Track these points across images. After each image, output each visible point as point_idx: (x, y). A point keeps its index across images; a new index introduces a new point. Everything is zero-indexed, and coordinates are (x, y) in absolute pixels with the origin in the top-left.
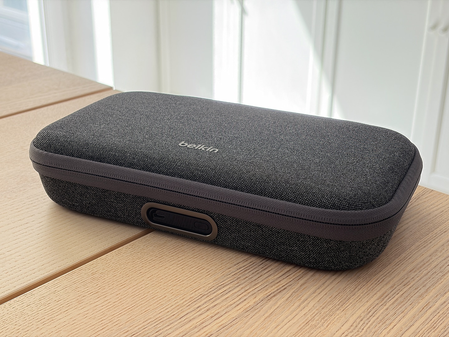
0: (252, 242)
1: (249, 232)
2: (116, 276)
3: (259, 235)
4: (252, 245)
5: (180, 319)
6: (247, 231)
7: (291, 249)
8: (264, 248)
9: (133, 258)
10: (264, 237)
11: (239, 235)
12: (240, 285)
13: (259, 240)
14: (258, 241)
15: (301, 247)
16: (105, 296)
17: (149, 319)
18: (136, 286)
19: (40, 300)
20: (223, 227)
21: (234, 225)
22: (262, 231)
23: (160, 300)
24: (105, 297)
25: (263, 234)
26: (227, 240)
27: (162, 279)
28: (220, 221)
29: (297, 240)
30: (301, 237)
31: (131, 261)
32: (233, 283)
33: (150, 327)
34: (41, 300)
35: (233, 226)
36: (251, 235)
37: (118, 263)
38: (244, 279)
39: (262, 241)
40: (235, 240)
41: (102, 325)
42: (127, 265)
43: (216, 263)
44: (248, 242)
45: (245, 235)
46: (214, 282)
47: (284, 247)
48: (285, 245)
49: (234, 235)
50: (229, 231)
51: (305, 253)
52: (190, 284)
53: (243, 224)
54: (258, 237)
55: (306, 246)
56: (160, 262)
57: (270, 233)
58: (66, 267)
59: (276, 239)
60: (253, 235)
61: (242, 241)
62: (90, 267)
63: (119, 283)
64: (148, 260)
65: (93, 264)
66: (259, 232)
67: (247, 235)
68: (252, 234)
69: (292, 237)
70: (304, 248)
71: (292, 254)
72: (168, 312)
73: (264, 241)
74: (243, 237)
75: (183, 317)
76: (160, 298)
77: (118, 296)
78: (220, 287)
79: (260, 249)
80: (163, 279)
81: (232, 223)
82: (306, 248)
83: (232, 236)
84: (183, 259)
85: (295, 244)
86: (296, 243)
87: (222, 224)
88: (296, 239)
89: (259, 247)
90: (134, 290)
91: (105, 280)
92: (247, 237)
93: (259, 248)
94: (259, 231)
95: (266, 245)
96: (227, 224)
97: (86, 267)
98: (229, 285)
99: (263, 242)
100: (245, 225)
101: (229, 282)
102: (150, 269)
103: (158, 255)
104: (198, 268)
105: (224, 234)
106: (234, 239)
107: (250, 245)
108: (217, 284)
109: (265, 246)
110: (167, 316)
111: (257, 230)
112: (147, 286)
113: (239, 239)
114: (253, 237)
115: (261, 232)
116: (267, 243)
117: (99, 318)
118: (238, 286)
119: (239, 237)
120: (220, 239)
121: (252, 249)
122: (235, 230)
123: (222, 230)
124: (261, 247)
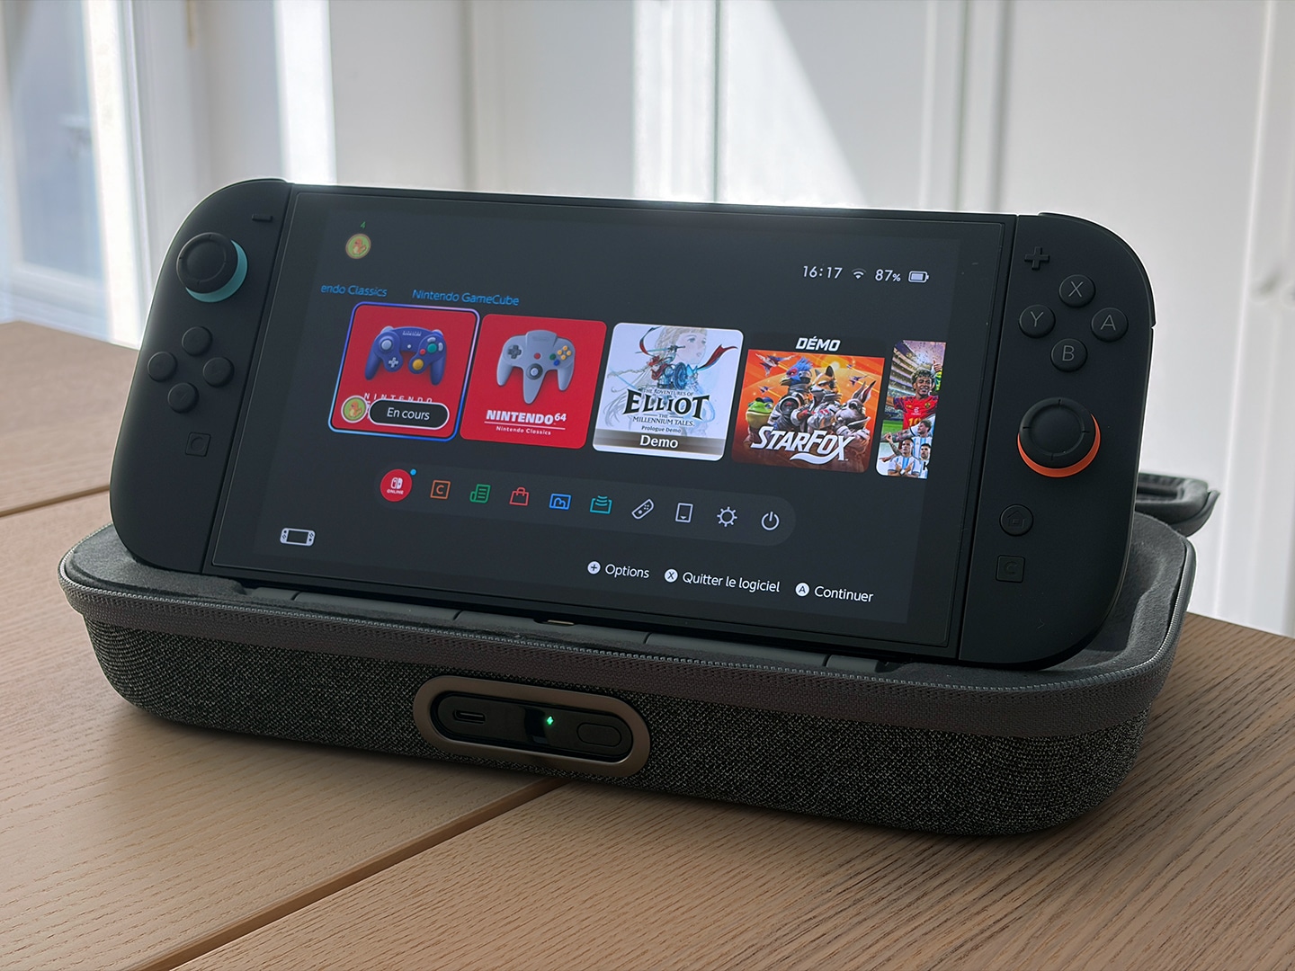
0: (755, 767)
1: (746, 737)
2: (486, 897)
3: (775, 744)
4: (756, 778)
6: (739, 737)
7: (874, 777)
8: (792, 785)
9: (529, 850)
10: (792, 749)
11: (716, 751)
12: (865, 919)
13: (777, 761)
14: (774, 764)
15: (904, 770)
16: (462, 952)
18: (551, 925)
19: (267, 967)
20: (667, 730)
21: (701, 721)
22: (784, 732)
24: (464, 955)
25: (788, 740)
26: (679, 769)
27: (627, 904)
28: (657, 714)
29: (890, 749)
30: (903, 738)
31: (525, 857)
32: (843, 913)
34: (270, 965)
35: (698, 723)
36: (750, 746)
37: (486, 862)
38: (876, 902)
39: (783, 762)
40: (704, 766)
42: (514, 867)
43: (782, 861)
44: (743, 771)
45: (734, 747)
46: (786, 912)
47: (853, 775)
48: (855, 767)
49: (700, 752)
50: (684, 742)
51: (914, 788)
52: (715, 918)
53: (728, 716)
54: (773, 752)
55: (917, 765)
56: (613, 860)
57: (811, 734)
58: (333, 876)
59: (826, 752)
60: (756, 748)
61: (723, 769)
62: (404, 875)
63: (499, 916)
64: (576, 854)
65: (413, 867)
66: (777, 736)
67: (741, 748)
68: (756, 742)
69: (876, 742)
70: (911, 770)
71: (876, 794)
73: (790, 763)
74: (726, 755)
77: (501, 952)
78: (806, 926)
79: (779, 789)
80: (631, 906)
81: (694, 714)
82: (918, 771)
83: (694, 757)
84: (679, 851)
85: (885, 760)
86: (889, 758)
87: (664, 721)
88: (887, 746)
89: (775, 781)
90: (549, 935)
91: (454, 909)
92: (738, 756)
93: (776, 786)
94: (775, 732)
95: (798, 775)
96: (679, 720)
97: (395, 873)
98: (833, 919)
99: (788, 765)
100: (735, 717)
101: (832, 912)
102: (587, 877)
103: (603, 841)
104: (732, 874)
105: (668, 754)
106: (701, 763)
107: (749, 777)
108: (795, 916)
109: (795, 777)
111: (771, 730)
112: (586, 923)
113: (713, 764)
114: (757, 753)
115: (781, 734)
116: (800, 766)
118: (860, 922)
119: (716, 756)
120: (657, 768)
121: (754, 791)
122: (702, 738)
123: (662, 742)
124: (782, 782)
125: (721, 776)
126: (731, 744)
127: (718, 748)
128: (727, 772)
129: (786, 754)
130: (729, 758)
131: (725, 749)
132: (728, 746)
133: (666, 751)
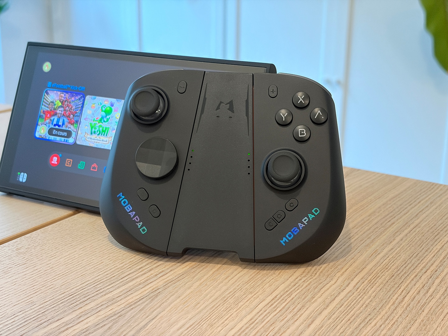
5: (122, 278)
9: (60, 235)
17: (87, 282)
23: (97, 265)
31: (59, 237)
33: (89, 288)
37: (45, 239)
41: (34, 289)
42: (55, 240)
64: (79, 235)
72: (107, 274)
75: (124, 277)
76: (97, 264)
80: (98, 249)
91: (32, 254)
103: (88, 231)
110: (106, 278)
117: (30, 284)
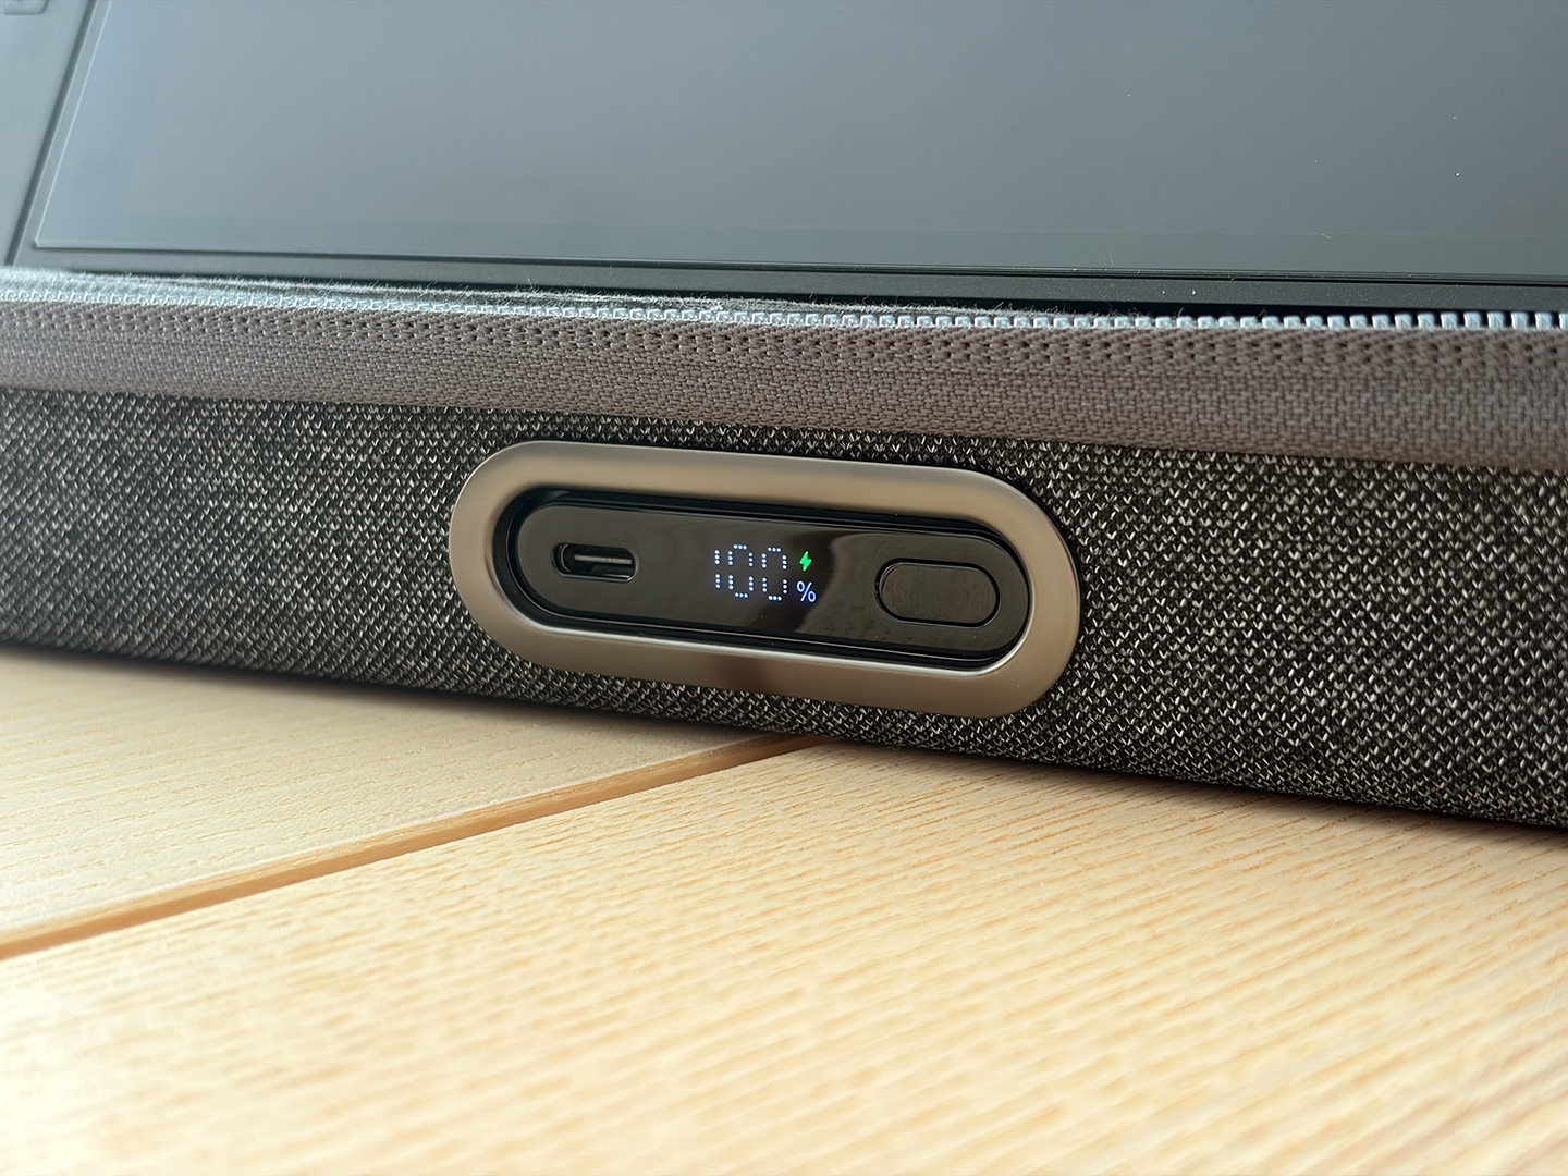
0: (1399, 665)
1: (1373, 571)
3: (1468, 585)
4: (1401, 700)
6: (1354, 569)
8: (1517, 718)
10: (1522, 598)
11: (1278, 619)
13: (1472, 641)
14: (1460, 651)
20: (1132, 564)
21: (1234, 525)
22: (1498, 542)
25: (1510, 569)
26: (1164, 684)
28: (1103, 516)
35: (1224, 534)
36: (1386, 598)
39: (1492, 642)
40: (1239, 670)
45: (1336, 604)
49: (1229, 627)
50: (1180, 595)
54: (1459, 612)
60: (1406, 600)
61: (1298, 675)
67: (1357, 606)
68: (1406, 583)
73: (1514, 644)
74: (1307, 631)
79: (1476, 734)
81: (1214, 506)
83: (1210, 640)
87: (1120, 537)
89: (1462, 706)
92: (1347, 631)
93: (1464, 724)
94: (1467, 546)
95: (1537, 684)
96: (1167, 529)
99: (1507, 651)
105: (1133, 636)
106: (1230, 660)
107: (1380, 700)
109: (1527, 692)
113: (1269, 662)
114: (1406, 619)
116: (1547, 656)
119: (1277, 637)
120: (1100, 685)
121: (1393, 744)
122: (1236, 580)
123: (1116, 599)
124: (1485, 709)
125: (1290, 700)
126: (1326, 596)
127: (1286, 610)
128: (1309, 684)
129: (1502, 616)
130: (1318, 641)
131: (1306, 613)
132: (1316, 603)
133: (1125, 628)
